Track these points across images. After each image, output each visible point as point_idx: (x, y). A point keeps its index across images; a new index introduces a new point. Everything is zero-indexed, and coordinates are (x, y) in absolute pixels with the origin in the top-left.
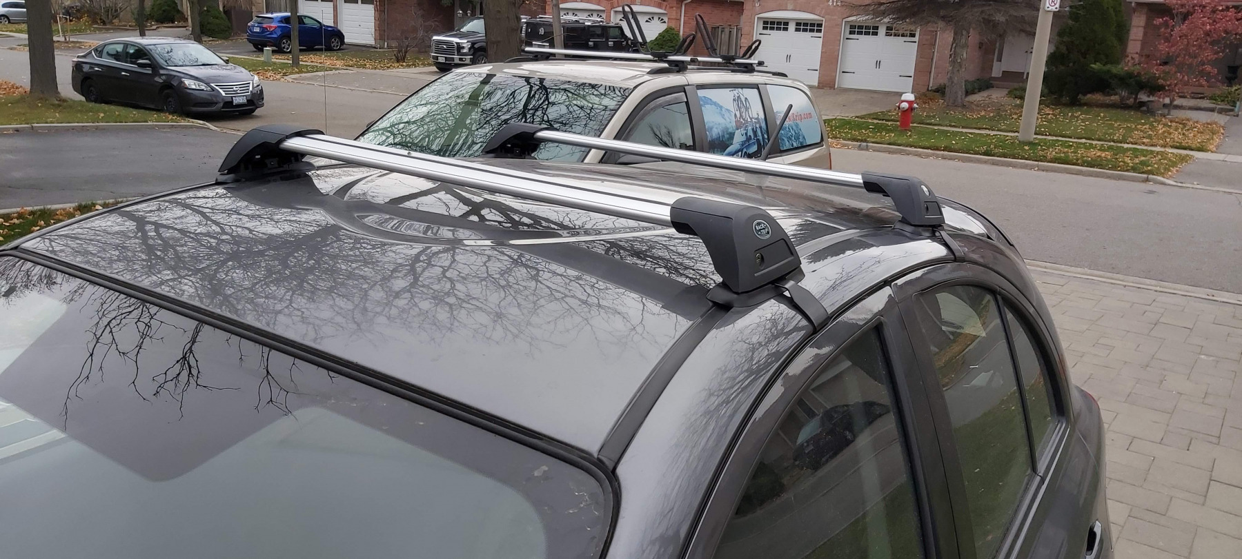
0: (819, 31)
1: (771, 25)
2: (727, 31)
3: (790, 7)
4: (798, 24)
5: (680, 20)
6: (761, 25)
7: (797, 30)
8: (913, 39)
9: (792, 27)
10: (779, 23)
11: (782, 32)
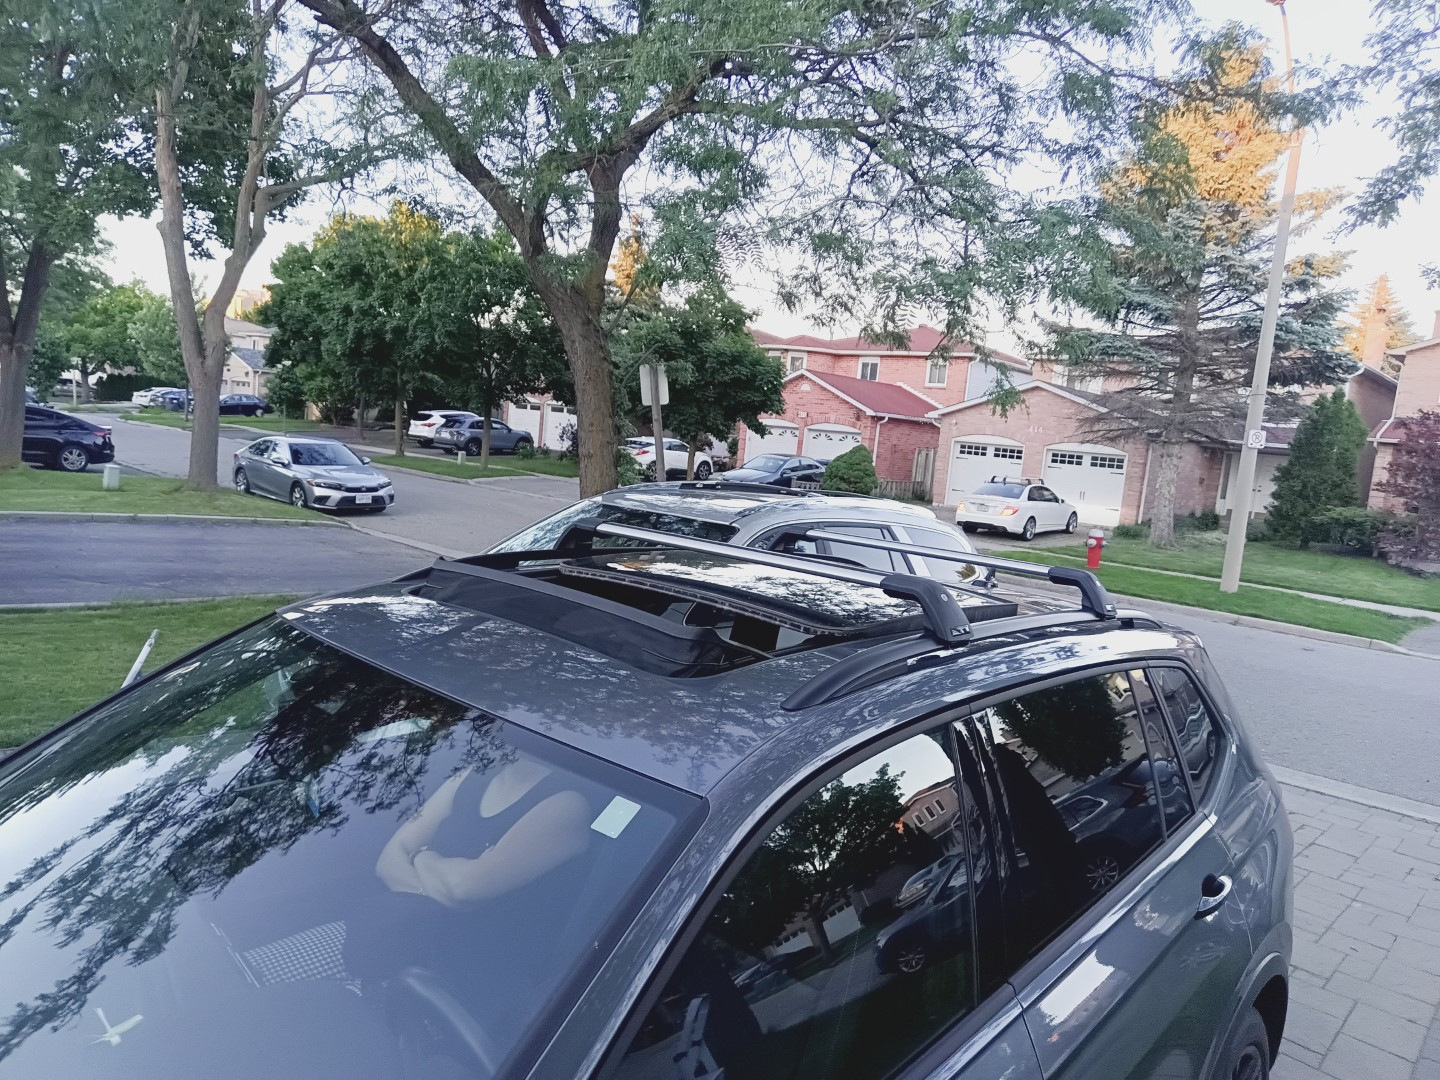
0: (1019, 458)
1: (967, 449)
2: (924, 453)
3: (987, 431)
4: (997, 450)
5: (872, 440)
6: (959, 449)
7: (997, 455)
8: (1119, 471)
9: (991, 452)
10: (977, 448)
11: (980, 456)
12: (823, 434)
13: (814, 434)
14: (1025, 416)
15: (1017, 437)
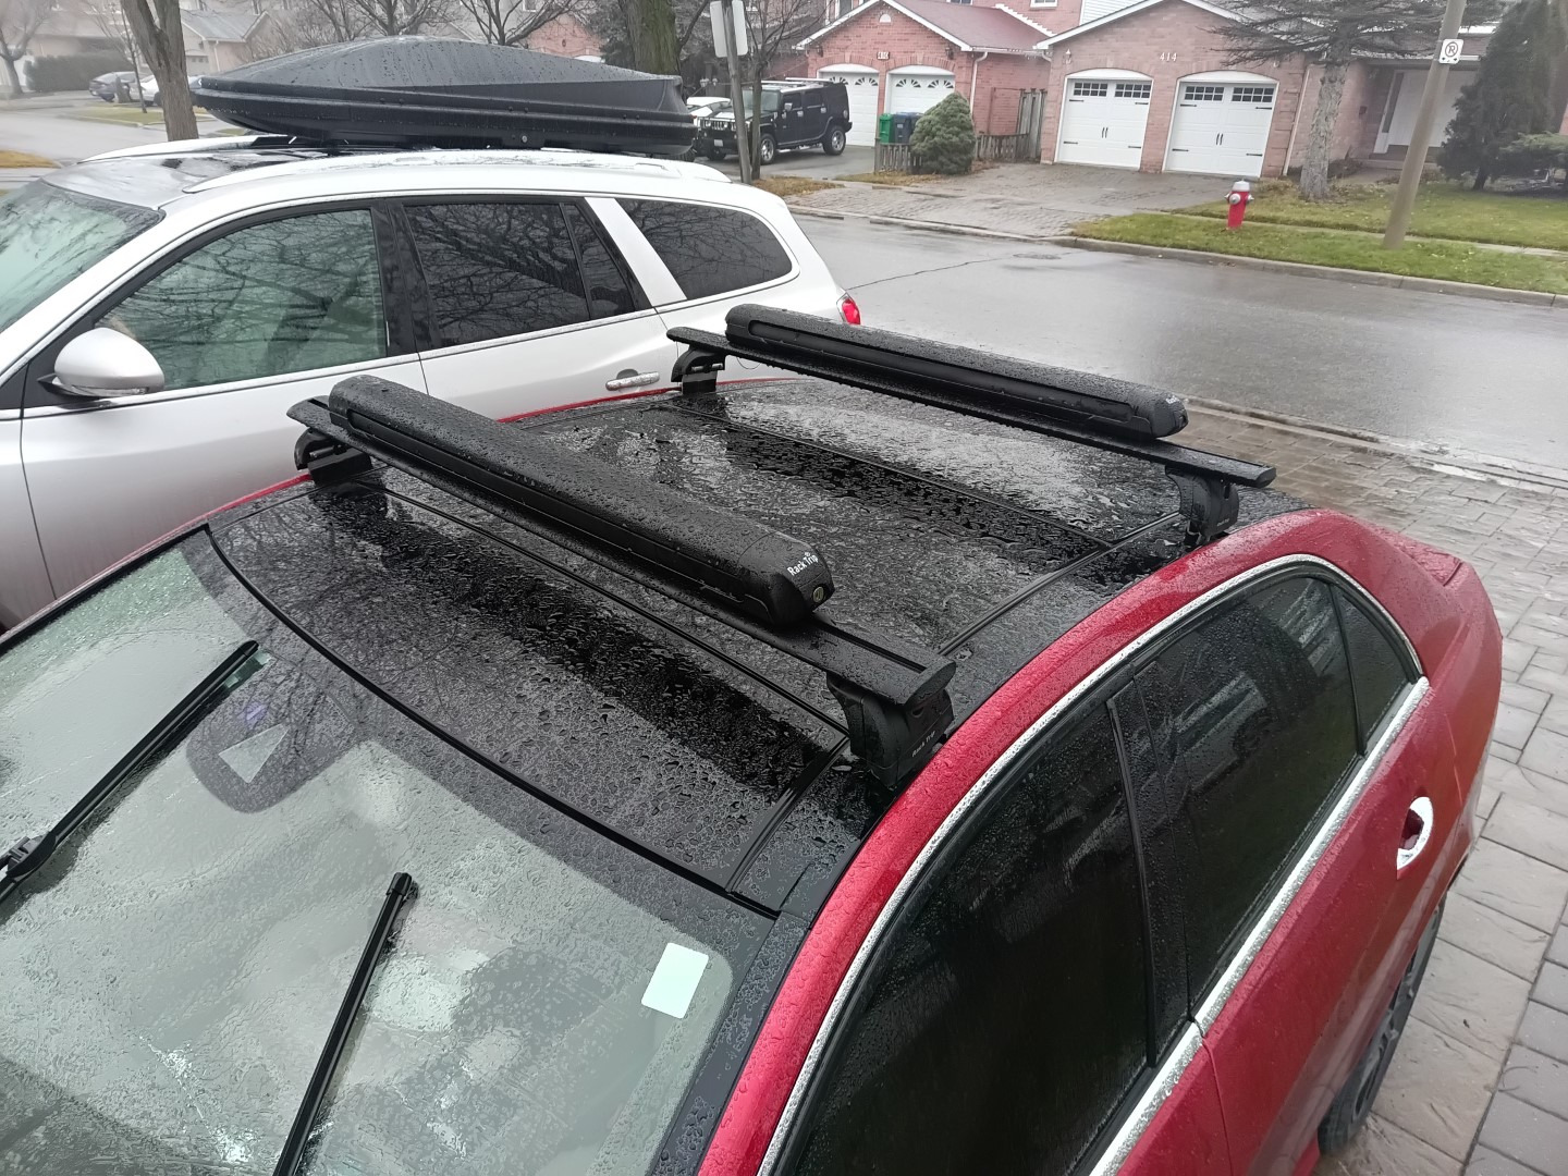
0: (1146, 95)
1: (1085, 88)
3: (1110, 64)
4: (1119, 87)
5: (971, 84)
6: (1073, 89)
7: (1118, 94)
8: (1266, 105)
9: (1111, 90)
10: (1095, 86)
11: (1098, 97)
12: (909, 81)
13: (897, 81)
14: (1157, 40)
15: (1145, 70)
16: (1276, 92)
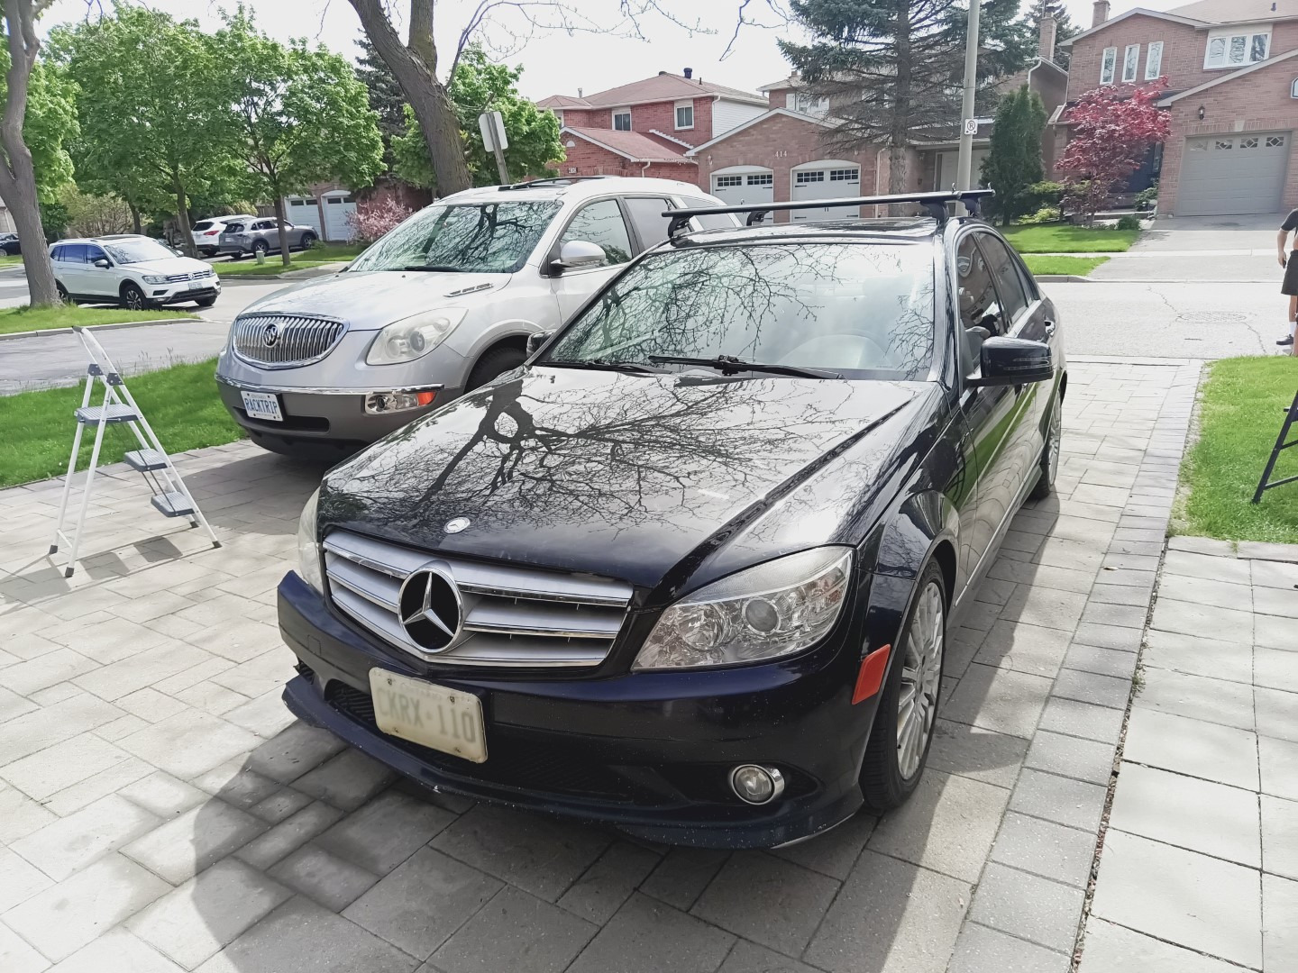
0: (770, 182)
1: (725, 181)
3: (741, 162)
4: (749, 178)
6: (716, 182)
7: (750, 183)
8: (855, 181)
9: (744, 181)
10: (732, 179)
11: (736, 187)
14: (771, 143)
15: (766, 163)
16: (859, 172)
